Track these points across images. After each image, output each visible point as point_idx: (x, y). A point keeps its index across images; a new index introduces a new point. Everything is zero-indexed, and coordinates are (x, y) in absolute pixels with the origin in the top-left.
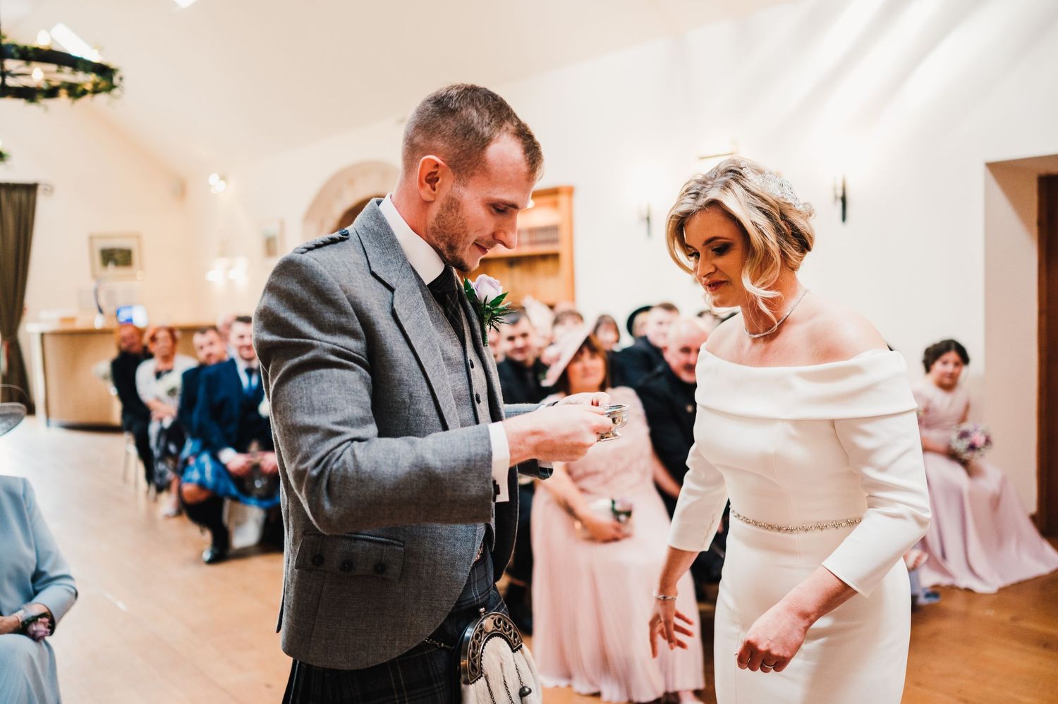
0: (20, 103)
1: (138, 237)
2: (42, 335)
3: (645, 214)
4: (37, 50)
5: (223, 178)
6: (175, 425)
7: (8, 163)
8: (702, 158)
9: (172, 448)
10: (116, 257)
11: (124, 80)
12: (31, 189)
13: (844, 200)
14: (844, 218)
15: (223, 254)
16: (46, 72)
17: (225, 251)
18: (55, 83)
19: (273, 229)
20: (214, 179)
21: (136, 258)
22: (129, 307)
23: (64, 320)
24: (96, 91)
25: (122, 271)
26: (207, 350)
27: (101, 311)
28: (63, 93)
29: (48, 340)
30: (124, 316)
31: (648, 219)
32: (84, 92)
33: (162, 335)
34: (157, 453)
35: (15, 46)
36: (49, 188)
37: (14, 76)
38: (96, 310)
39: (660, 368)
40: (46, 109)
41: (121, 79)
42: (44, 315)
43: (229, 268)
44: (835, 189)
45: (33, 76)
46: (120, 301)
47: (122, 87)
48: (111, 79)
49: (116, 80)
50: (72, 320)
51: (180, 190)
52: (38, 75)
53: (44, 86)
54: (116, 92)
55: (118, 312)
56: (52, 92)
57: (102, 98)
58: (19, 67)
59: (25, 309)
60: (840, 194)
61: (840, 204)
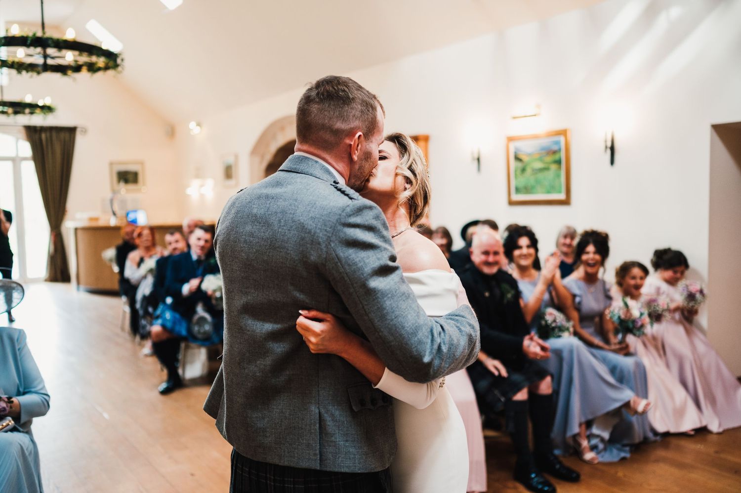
0: (57, 76)
1: (142, 163)
2: (76, 229)
3: (476, 156)
4: (66, 41)
5: (199, 125)
6: (153, 294)
7: (54, 113)
8: (514, 118)
9: (150, 310)
10: (127, 177)
11: (124, 61)
12: (72, 131)
13: (612, 149)
14: (612, 162)
15: (197, 176)
16: (74, 55)
17: (199, 174)
18: (80, 63)
19: (230, 160)
20: (192, 125)
21: (140, 178)
22: (135, 211)
23: (91, 219)
24: (106, 68)
25: (131, 186)
26: (174, 245)
27: (114, 214)
28: (84, 69)
29: (80, 233)
30: (131, 217)
31: (478, 160)
32: (99, 69)
33: (146, 232)
34: (141, 312)
35: (51, 39)
36: (84, 130)
37: (53, 58)
38: (111, 213)
39: (467, 266)
40: (75, 79)
41: (122, 60)
42: (79, 215)
43: (202, 186)
44: (606, 141)
45: (66, 58)
46: (130, 207)
47: (123, 65)
48: (115, 61)
49: (119, 61)
50: (96, 219)
51: (171, 132)
52: (69, 57)
53: (73, 64)
54: (119, 69)
55: (127, 214)
56: (77, 68)
57: (110, 72)
58: (55, 52)
59: (66, 211)
60: (609, 145)
61: (609, 152)
